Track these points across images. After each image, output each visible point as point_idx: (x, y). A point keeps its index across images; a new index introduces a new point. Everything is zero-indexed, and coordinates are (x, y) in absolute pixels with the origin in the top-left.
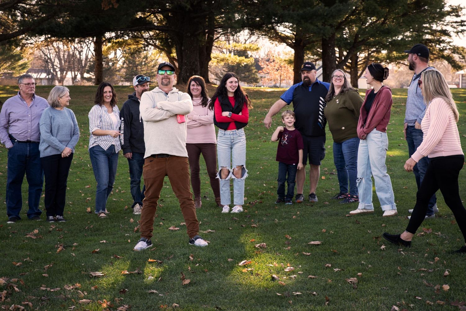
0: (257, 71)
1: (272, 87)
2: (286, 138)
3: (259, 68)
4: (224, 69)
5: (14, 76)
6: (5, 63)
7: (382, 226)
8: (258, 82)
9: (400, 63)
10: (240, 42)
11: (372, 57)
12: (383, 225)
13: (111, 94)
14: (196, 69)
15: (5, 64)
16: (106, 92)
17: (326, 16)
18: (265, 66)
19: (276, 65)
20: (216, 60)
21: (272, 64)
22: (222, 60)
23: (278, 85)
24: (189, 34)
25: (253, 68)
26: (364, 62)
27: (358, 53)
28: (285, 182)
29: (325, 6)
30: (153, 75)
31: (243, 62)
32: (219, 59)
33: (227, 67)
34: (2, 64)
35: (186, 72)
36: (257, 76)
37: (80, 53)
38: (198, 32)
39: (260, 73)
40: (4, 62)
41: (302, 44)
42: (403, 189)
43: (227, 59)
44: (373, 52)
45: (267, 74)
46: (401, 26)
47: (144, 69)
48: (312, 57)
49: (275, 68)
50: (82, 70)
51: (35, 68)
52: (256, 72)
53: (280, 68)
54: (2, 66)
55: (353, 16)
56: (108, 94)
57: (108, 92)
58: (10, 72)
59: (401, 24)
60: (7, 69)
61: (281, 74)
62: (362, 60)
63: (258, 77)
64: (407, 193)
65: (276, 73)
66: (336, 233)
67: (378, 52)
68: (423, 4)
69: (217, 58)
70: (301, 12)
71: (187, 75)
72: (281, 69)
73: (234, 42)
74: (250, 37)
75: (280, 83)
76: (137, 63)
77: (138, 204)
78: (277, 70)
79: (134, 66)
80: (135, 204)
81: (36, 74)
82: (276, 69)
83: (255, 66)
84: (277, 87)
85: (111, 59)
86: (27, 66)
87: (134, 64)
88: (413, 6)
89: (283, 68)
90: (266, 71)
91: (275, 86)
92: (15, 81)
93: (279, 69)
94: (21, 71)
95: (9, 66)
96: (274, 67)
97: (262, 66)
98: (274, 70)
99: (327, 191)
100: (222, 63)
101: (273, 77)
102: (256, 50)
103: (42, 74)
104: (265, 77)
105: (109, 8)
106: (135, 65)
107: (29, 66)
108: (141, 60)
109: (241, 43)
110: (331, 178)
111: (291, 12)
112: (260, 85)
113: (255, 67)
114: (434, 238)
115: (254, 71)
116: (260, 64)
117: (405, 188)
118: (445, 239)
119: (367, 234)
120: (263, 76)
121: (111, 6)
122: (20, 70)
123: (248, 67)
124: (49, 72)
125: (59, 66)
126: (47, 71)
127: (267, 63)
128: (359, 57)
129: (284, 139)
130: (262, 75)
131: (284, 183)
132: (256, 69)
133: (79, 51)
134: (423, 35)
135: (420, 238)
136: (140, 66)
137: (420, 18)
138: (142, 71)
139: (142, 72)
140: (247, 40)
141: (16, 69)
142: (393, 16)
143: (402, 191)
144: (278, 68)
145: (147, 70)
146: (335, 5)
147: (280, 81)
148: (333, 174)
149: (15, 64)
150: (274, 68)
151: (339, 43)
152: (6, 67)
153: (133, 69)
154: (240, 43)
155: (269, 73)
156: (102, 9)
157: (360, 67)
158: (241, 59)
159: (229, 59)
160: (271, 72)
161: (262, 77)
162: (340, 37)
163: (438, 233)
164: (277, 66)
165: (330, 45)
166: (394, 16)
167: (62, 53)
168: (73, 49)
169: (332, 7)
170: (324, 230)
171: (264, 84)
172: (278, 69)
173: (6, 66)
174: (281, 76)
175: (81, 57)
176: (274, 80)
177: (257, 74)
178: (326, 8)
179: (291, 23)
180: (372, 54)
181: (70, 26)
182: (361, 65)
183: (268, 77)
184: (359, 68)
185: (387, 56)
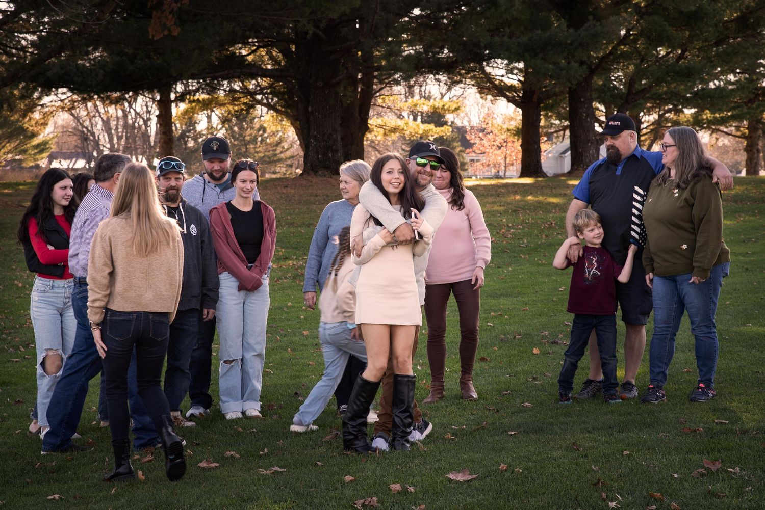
0: (464, 149)
1: (492, 178)
2: (594, 262)
3: (467, 144)
4: (404, 147)
5: (24, 165)
6: (8, 142)
7: (622, 455)
8: (467, 170)
9: (719, 130)
10: (433, 98)
11: (667, 120)
12: (625, 453)
14: (334, 147)
15: (8, 145)
17: (571, 44)
18: (477, 141)
19: (497, 138)
21: (490, 136)
22: (394, 130)
23: (501, 174)
24: (321, 84)
25: (455, 144)
26: (652, 130)
27: (642, 114)
29: (568, 27)
30: (275, 159)
31: (431, 133)
32: (387, 128)
33: (408, 144)
34: (3, 144)
35: (317, 153)
36: (463, 158)
37: (146, 122)
38: (337, 79)
39: (468, 154)
40: (7, 140)
41: (535, 99)
42: (683, 372)
43: (401, 128)
44: (669, 111)
45: (482, 155)
46: (712, 62)
47: (260, 149)
48: (558, 122)
49: (495, 144)
50: (149, 152)
51: (65, 151)
52: (461, 151)
53: (505, 144)
54: (3, 147)
55: (625, 45)
58: (17, 157)
59: (713, 59)
60: (11, 153)
61: (506, 154)
62: (648, 126)
63: (465, 161)
64: (690, 381)
65: (499, 152)
66: (526, 472)
67: (678, 112)
68: (752, 21)
69: (384, 127)
70: (525, 39)
71: (318, 158)
72: (506, 146)
73: (423, 99)
74: (449, 89)
75: (505, 171)
76: (247, 138)
78: (500, 148)
79: (242, 145)
81: (68, 161)
82: (498, 146)
83: (459, 141)
84: (501, 178)
85: (200, 132)
86: (48, 146)
87: (241, 140)
88: (734, 26)
89: (509, 144)
90: (480, 150)
91: (497, 177)
92: (28, 175)
93: (502, 146)
94: (37, 157)
95: (16, 148)
96: (494, 141)
97: (472, 141)
98: (494, 148)
99: (534, 379)
100: (394, 136)
101: (492, 160)
102: (453, 111)
103: (78, 162)
104: (478, 161)
105: (162, 35)
106: (243, 143)
107: (52, 146)
108: (254, 133)
109: (435, 99)
110: (551, 351)
111: (506, 39)
112: (470, 174)
113: (459, 143)
114: (723, 480)
115: (458, 150)
116: (468, 137)
117: (686, 372)
118: (747, 483)
119: (588, 472)
120: (475, 158)
121: (166, 32)
122: (35, 154)
123: (447, 143)
124: (89, 157)
125: (108, 146)
126: (87, 155)
127: (481, 135)
128: (643, 120)
129: (591, 265)
130: (473, 156)
132: (462, 145)
133: (143, 119)
134: (758, 79)
135: (696, 480)
136: (253, 144)
137: (748, 48)
138: (257, 152)
139: (256, 155)
140: (445, 94)
141: (27, 153)
142: (698, 44)
143: (680, 377)
144: (500, 143)
145: (265, 152)
146: (586, 25)
147: (505, 167)
148: (556, 343)
149: (26, 145)
150: (492, 143)
151: (603, 95)
152: (11, 150)
153: (239, 149)
154: (432, 101)
155: (484, 153)
156: (150, 37)
157: (646, 140)
158: (427, 129)
159: (405, 128)
160: (487, 150)
161: (473, 160)
162: (604, 85)
163: (734, 468)
164: (499, 140)
165: (582, 100)
166: (700, 45)
167: (113, 123)
168: (133, 116)
169: (581, 29)
170: (503, 466)
171: (477, 173)
172: (500, 145)
173: (9, 148)
174: (506, 158)
175: (149, 128)
176: (495, 166)
177: (464, 155)
178: (571, 30)
179: (506, 59)
180: (667, 115)
181: (101, 71)
182: (646, 136)
183: (483, 159)
184: (642, 141)
185: (693, 118)
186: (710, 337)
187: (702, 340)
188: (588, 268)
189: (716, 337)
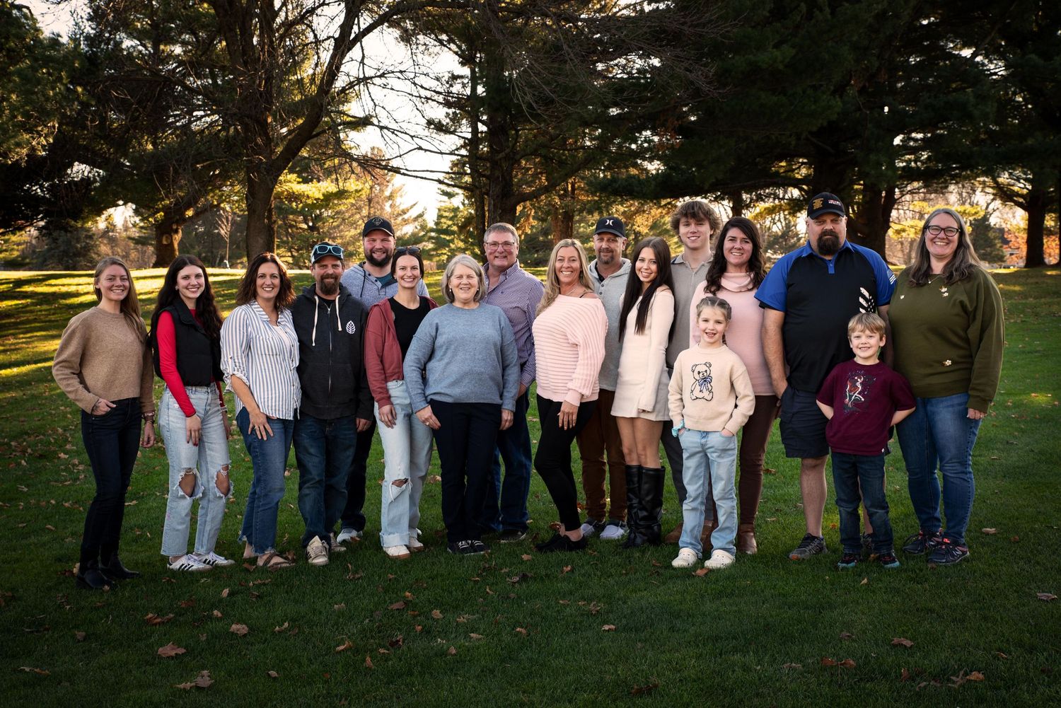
0: (1002, 245)
2: (858, 384)
13: (277, 281)
16: (263, 276)
20: (913, 230)
28: (858, 507)
36: (1002, 252)
52: (1000, 247)
56: (268, 281)
57: (268, 277)
77: (317, 538)
80: (310, 537)
83: (999, 239)
129: (854, 387)
131: (856, 510)
132: (1001, 242)
186: (964, 480)
187: (953, 483)
188: (850, 391)
189: (971, 479)
